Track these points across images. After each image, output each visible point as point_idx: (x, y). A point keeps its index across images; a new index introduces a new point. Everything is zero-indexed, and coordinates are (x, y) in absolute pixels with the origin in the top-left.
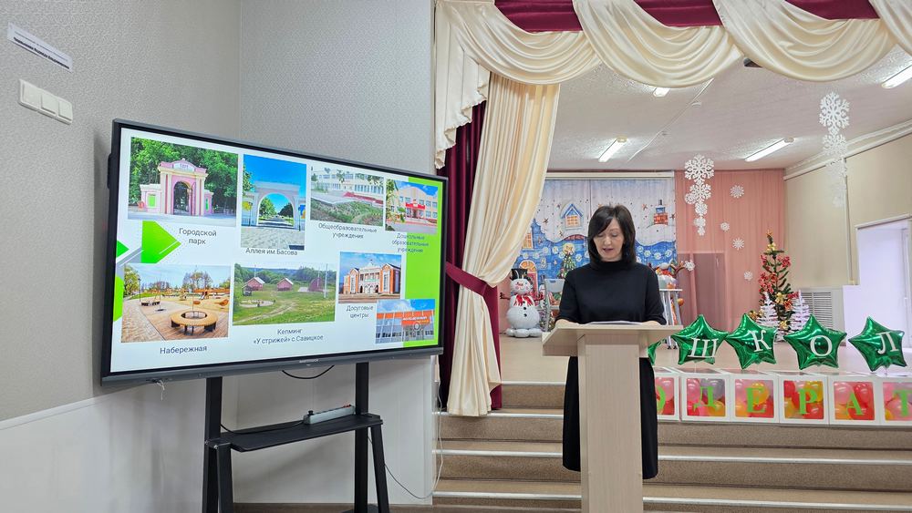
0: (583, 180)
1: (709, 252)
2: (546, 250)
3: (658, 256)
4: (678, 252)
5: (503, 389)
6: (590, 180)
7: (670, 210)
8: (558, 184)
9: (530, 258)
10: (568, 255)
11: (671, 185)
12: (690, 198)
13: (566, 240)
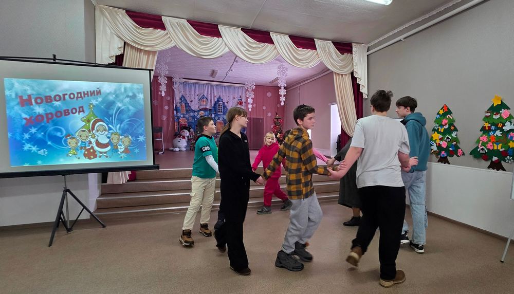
0: (208, 84)
1: (258, 117)
2: (192, 114)
6: (211, 85)
7: (244, 100)
8: (197, 85)
9: (184, 117)
10: (201, 116)
11: (244, 90)
13: (201, 110)
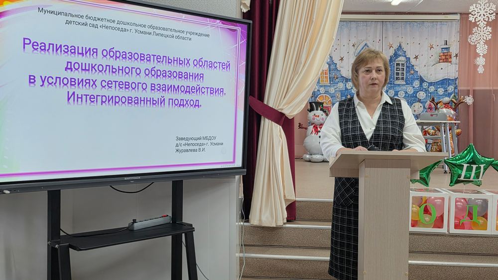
0: (377, 21)
1: (488, 88)
3: (441, 91)
4: (459, 88)
5: (297, 204)
6: (383, 22)
7: (454, 49)
8: (353, 25)
9: (326, 92)
11: (456, 27)
12: (472, 39)
